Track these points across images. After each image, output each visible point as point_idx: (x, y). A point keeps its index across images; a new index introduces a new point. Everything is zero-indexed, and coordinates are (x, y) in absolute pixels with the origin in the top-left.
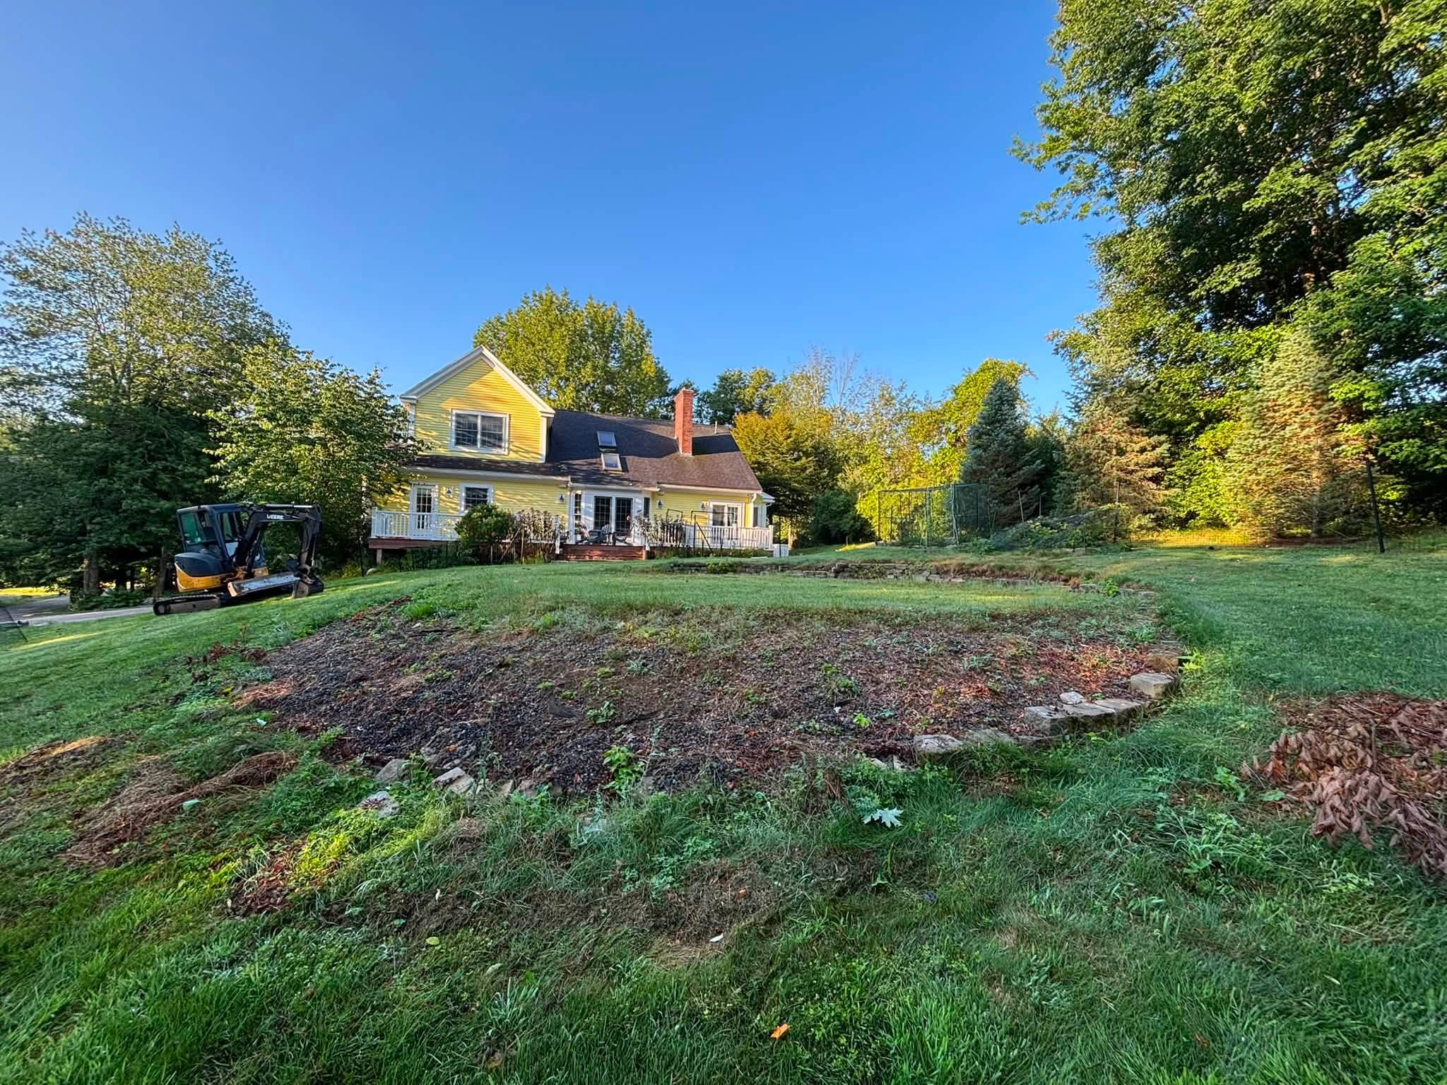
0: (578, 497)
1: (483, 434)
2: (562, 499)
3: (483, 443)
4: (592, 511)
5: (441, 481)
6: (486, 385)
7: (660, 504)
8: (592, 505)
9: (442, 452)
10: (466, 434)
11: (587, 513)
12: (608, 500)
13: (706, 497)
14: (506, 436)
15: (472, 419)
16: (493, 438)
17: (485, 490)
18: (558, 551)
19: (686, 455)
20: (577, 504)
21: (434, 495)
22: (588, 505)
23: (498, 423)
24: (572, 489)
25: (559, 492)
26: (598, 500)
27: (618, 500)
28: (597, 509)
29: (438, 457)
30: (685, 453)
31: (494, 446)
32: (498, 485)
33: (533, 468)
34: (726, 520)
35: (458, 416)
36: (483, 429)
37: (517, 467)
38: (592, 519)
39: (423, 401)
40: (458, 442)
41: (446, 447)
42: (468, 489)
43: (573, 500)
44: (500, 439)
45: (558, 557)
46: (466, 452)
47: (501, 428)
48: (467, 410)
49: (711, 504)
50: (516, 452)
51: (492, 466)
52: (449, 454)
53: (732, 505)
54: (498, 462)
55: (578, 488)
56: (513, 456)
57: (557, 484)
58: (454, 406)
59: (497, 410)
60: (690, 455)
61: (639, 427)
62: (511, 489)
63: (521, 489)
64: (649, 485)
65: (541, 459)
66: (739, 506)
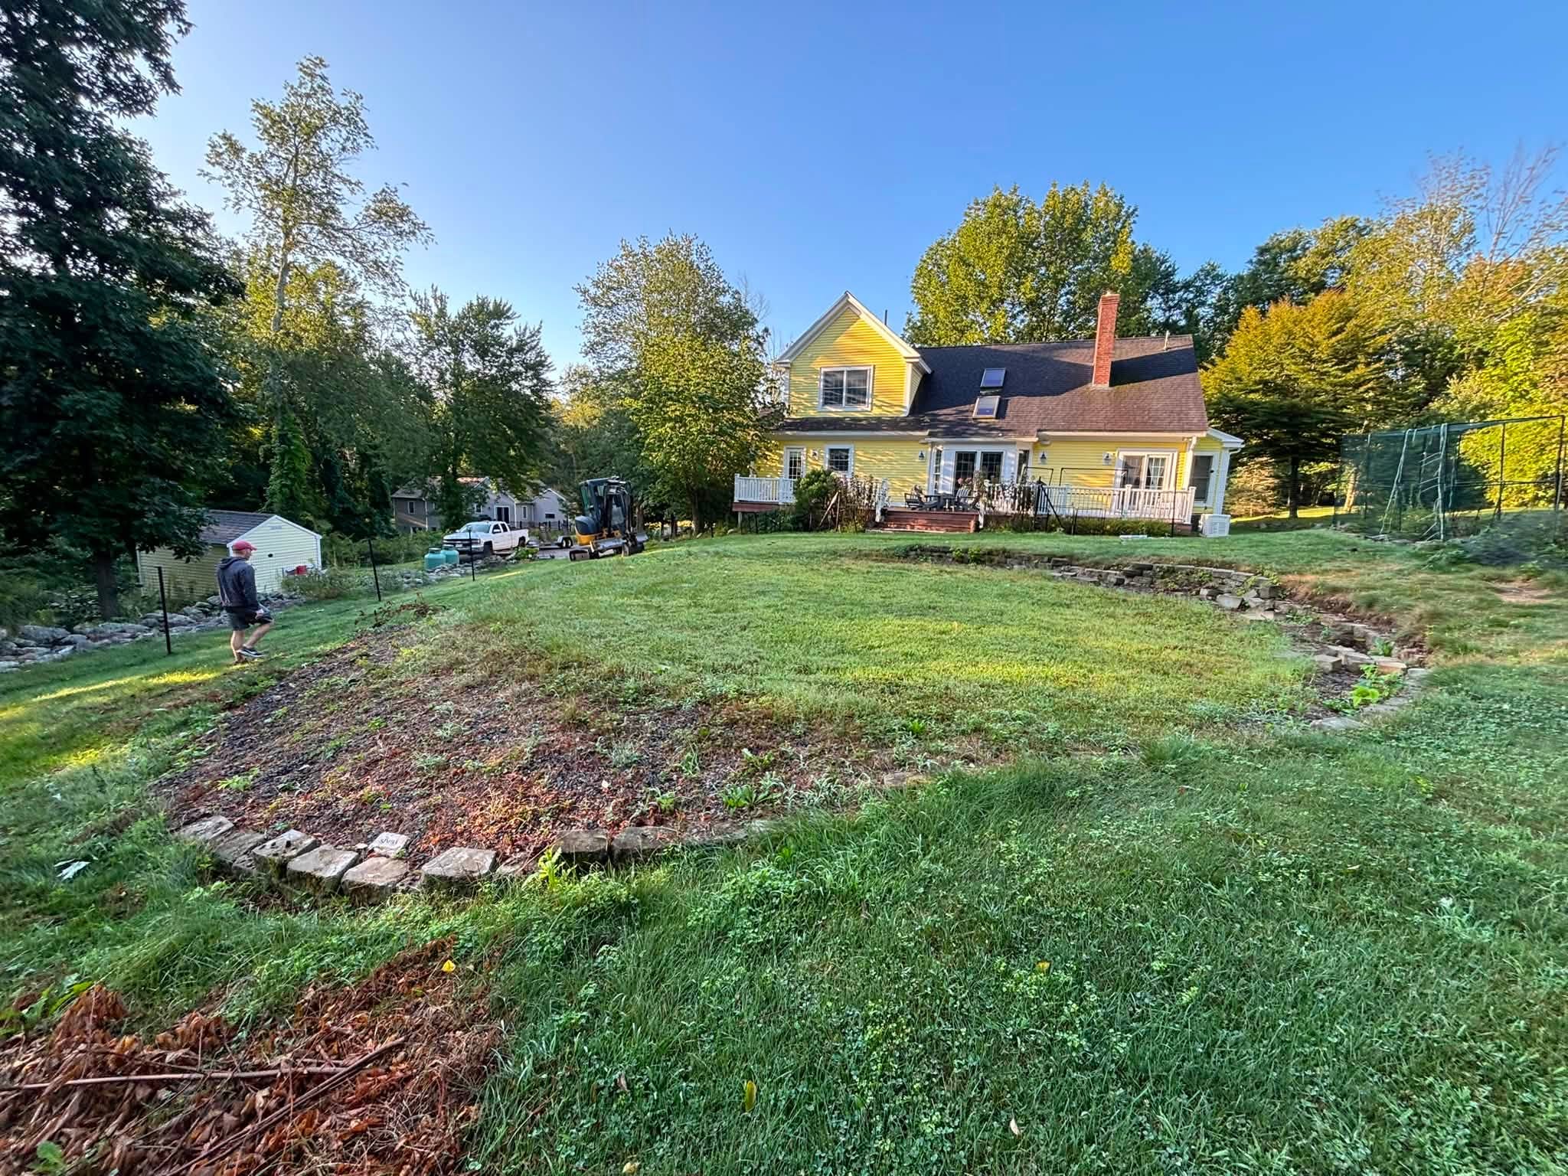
0: (939, 454)
1: (849, 391)
2: (922, 456)
3: (849, 400)
4: (952, 470)
5: (810, 444)
6: (852, 336)
7: (1043, 457)
8: (953, 463)
9: (812, 413)
10: (832, 395)
11: (947, 473)
12: (973, 455)
13: (1113, 446)
14: (869, 391)
15: (839, 376)
16: (858, 395)
17: (847, 451)
18: (878, 519)
19: (1099, 387)
20: (938, 460)
21: (803, 458)
22: (949, 463)
23: (862, 377)
24: (933, 444)
25: (919, 449)
26: (960, 456)
27: (985, 455)
28: (958, 467)
29: (807, 419)
30: (1100, 385)
31: (859, 402)
32: (860, 445)
33: (894, 424)
34: (1143, 478)
35: (826, 374)
36: (849, 384)
37: (877, 424)
38: (952, 479)
39: (796, 364)
40: (825, 403)
41: (816, 410)
42: (832, 451)
43: (934, 457)
44: (865, 394)
45: (877, 526)
46: (834, 412)
47: (865, 381)
48: (833, 366)
49: (1122, 455)
50: (879, 407)
51: (854, 424)
52: (818, 416)
53: (1155, 455)
54: (860, 420)
55: (938, 444)
56: (876, 412)
57: (916, 439)
58: (823, 365)
59: (863, 362)
60: (1106, 386)
61: (1047, 355)
62: (871, 447)
63: (880, 447)
64: (1027, 434)
65: (905, 412)
66: (1169, 456)
